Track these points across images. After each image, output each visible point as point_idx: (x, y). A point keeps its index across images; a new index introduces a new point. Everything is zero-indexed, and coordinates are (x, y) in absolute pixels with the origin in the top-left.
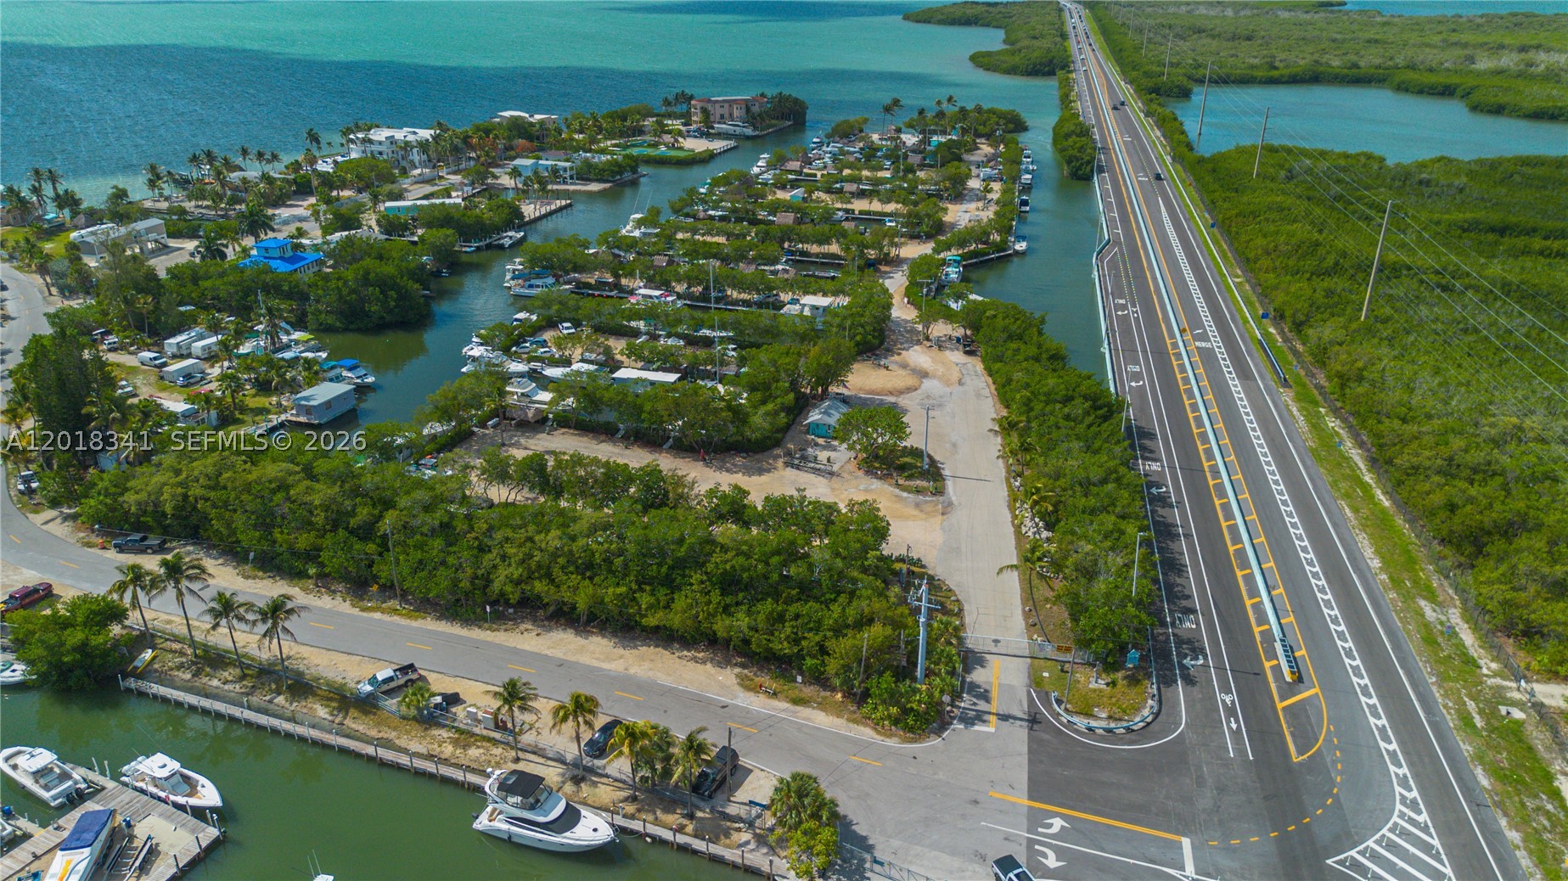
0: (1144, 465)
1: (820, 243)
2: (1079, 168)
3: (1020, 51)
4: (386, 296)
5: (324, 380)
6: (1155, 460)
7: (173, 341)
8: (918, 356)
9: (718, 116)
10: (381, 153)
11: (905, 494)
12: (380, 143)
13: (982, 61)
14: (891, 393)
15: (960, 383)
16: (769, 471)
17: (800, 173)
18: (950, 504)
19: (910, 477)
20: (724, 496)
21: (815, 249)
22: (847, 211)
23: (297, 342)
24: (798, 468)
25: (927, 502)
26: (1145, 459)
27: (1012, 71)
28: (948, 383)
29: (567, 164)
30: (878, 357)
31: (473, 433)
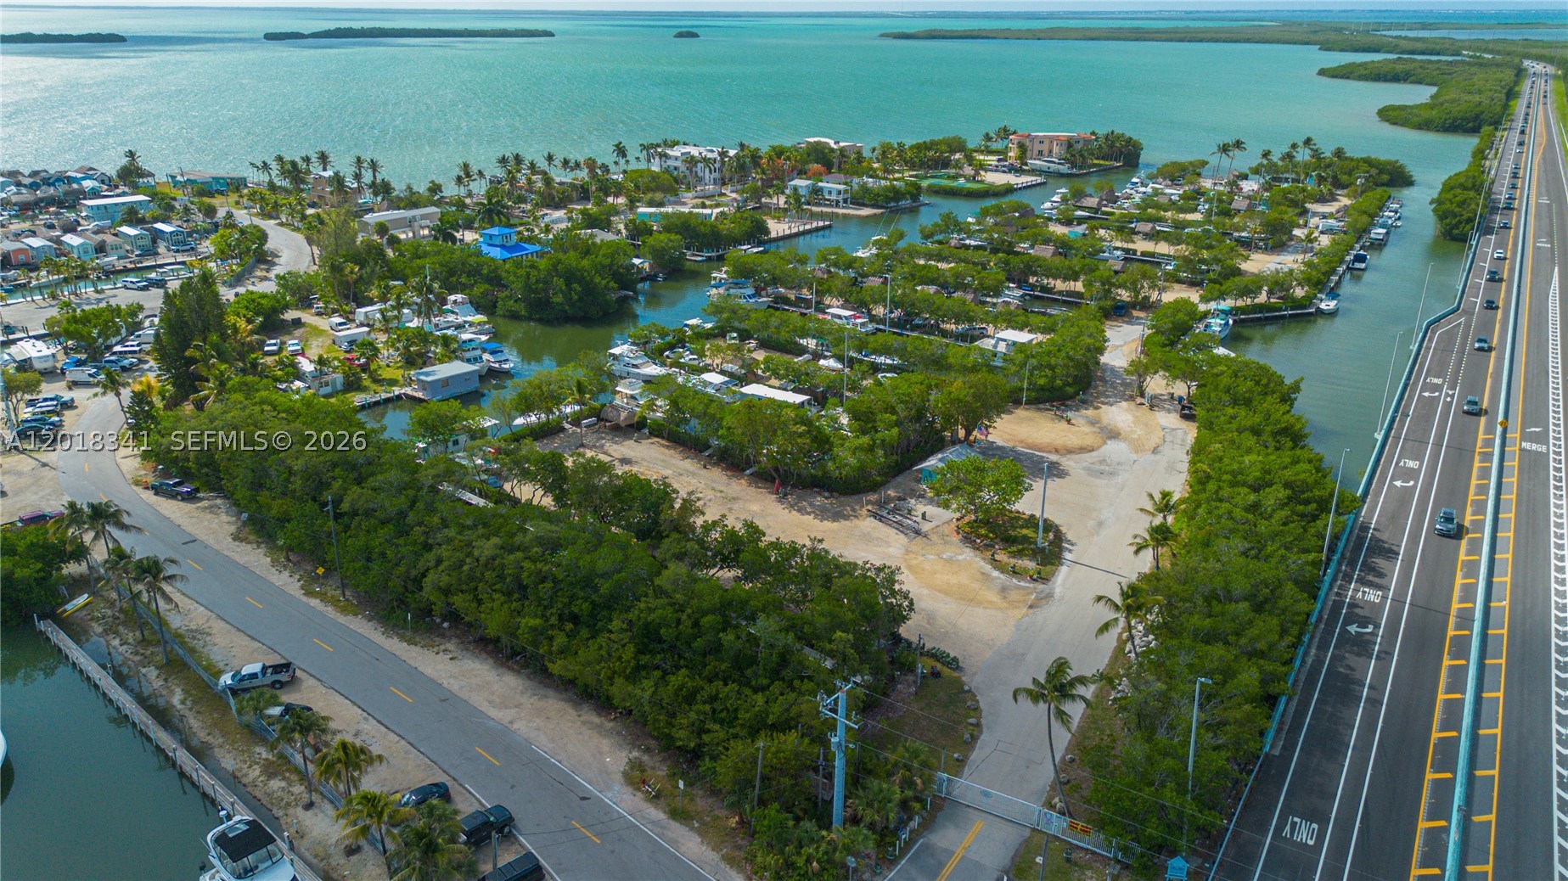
0: (1356, 590)
1: (1066, 279)
2: (1456, 226)
3: (1442, 104)
4: (570, 290)
5: (457, 358)
6: (1378, 587)
7: (363, 310)
8: (1119, 414)
9: (1036, 152)
10: (676, 168)
11: (996, 574)
12: (676, 158)
13: (1391, 115)
14: (1057, 451)
15: (1155, 451)
16: (847, 518)
17: (1096, 210)
18: (1050, 596)
19: (1020, 554)
20: (732, 534)
21: (1060, 285)
22: (1127, 251)
23: (471, 324)
24: (881, 519)
25: (1018, 588)
26: (1362, 581)
27: (1424, 125)
28: (1138, 448)
29: (842, 187)
30: (1069, 408)
31: (563, 429)
